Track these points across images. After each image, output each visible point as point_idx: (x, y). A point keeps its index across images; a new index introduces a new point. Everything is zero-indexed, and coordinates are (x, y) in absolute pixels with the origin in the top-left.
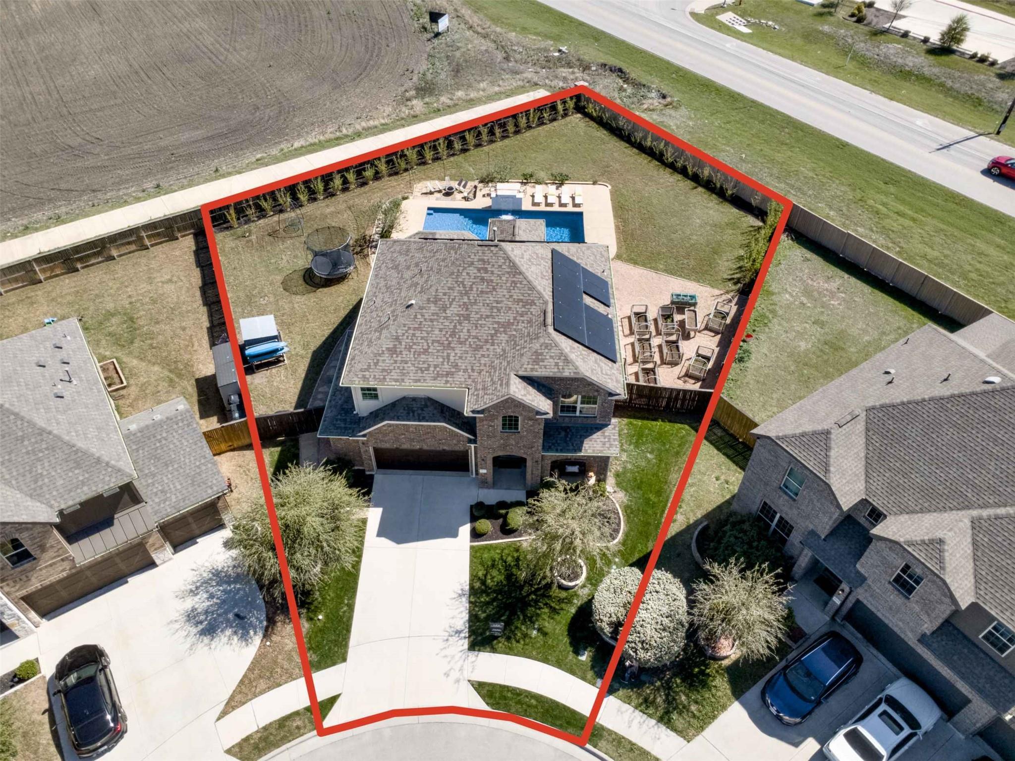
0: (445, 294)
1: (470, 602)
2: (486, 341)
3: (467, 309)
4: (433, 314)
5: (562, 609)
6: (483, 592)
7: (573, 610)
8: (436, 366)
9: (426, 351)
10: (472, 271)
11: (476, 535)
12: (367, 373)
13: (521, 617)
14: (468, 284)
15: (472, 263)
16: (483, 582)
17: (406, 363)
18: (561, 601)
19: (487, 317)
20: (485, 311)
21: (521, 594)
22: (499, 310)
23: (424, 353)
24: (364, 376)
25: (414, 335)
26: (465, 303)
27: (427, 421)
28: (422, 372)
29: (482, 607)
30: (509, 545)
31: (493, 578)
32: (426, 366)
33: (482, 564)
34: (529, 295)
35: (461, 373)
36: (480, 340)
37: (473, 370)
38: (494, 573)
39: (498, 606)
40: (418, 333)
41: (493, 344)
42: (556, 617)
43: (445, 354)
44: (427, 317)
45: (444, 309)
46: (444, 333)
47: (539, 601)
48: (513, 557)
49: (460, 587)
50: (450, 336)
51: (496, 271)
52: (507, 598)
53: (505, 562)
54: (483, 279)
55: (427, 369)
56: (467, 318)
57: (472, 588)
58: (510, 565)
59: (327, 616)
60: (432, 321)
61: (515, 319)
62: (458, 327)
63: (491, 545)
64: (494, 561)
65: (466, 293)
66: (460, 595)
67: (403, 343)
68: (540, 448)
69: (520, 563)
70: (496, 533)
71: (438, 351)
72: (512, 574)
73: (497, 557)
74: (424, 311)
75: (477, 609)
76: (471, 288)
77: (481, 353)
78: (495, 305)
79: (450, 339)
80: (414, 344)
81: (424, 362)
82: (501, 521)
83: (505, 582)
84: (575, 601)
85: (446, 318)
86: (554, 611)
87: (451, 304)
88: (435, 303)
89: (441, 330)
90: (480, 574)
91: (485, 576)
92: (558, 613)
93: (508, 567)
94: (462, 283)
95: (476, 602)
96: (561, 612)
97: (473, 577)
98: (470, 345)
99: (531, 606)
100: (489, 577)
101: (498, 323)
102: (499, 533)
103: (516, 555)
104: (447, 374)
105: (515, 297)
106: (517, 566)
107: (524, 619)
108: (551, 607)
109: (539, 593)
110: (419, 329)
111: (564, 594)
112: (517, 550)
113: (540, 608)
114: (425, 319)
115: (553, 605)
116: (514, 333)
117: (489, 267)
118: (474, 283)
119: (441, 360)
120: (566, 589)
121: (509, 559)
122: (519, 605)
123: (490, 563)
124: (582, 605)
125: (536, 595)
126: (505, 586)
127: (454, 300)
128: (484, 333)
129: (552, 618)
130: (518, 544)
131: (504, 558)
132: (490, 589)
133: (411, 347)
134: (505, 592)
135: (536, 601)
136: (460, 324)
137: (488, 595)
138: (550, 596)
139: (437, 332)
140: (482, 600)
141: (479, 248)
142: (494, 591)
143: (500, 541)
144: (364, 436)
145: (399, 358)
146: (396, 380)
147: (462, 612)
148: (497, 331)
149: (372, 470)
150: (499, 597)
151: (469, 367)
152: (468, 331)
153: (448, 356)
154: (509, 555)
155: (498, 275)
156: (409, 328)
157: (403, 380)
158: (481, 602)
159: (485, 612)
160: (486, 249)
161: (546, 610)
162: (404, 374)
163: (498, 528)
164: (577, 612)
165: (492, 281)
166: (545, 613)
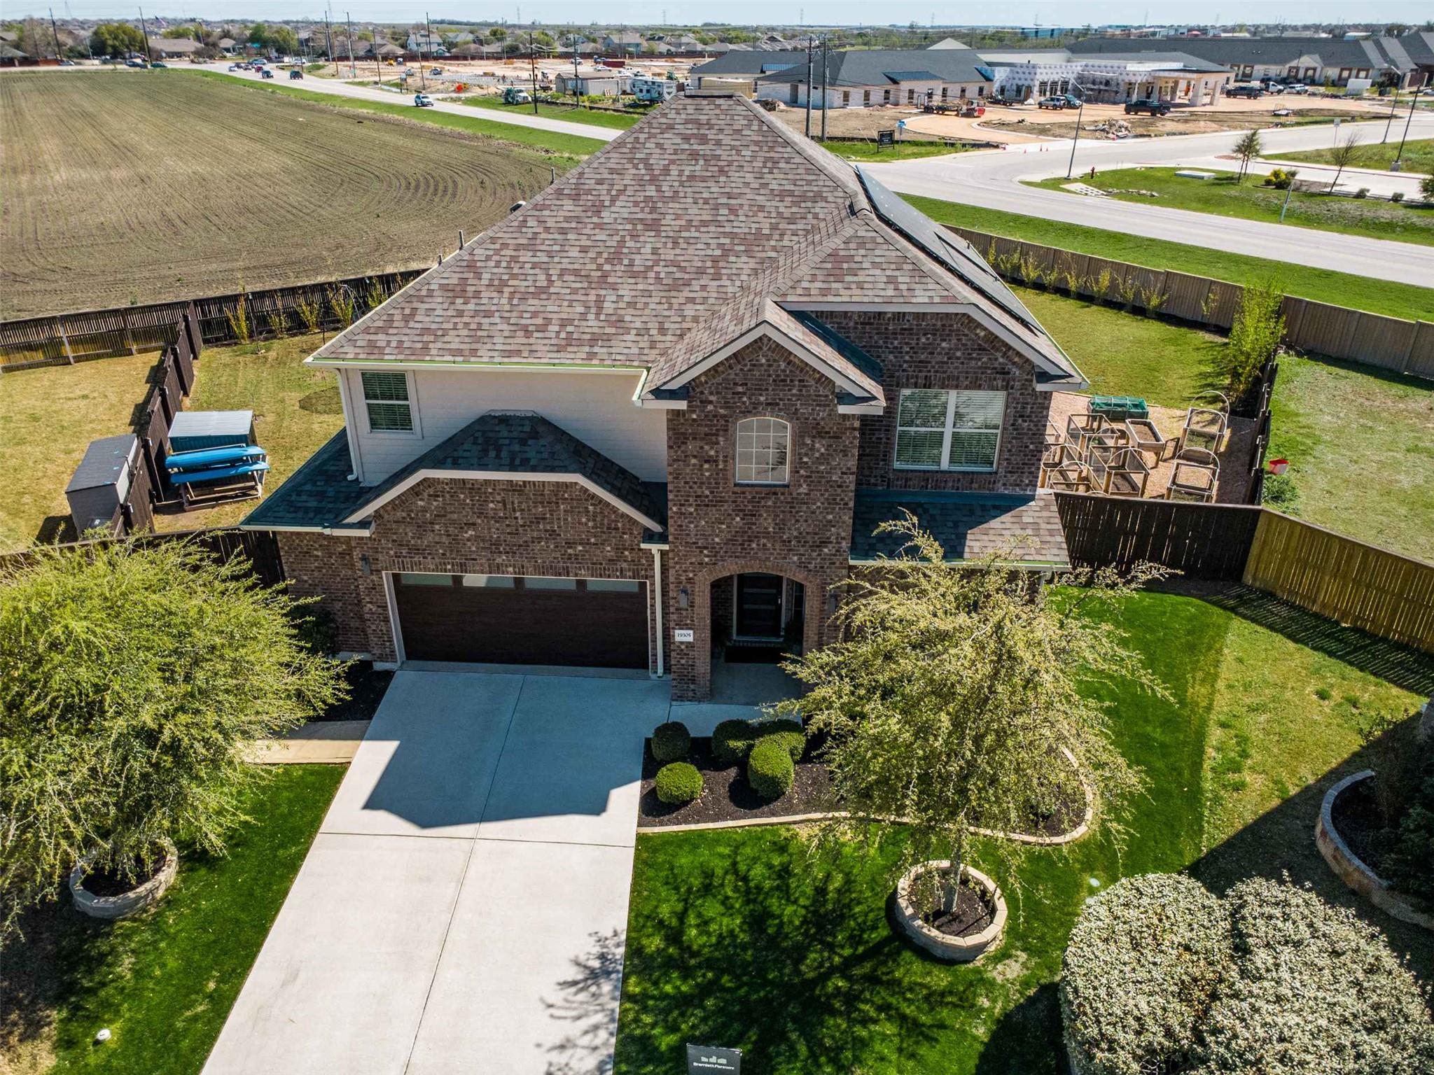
0: (600, 182)
1: (626, 997)
2: (701, 272)
3: (653, 210)
4: (567, 219)
5: (942, 1026)
6: (669, 964)
7: (981, 1032)
8: (564, 323)
9: (540, 292)
10: (670, 140)
11: (654, 806)
12: (381, 337)
13: (803, 1049)
14: (658, 162)
15: (671, 127)
16: (674, 936)
17: (488, 314)
18: (934, 999)
19: (704, 223)
20: (697, 213)
21: (797, 972)
22: (733, 211)
23: (535, 295)
24: (372, 345)
25: (514, 259)
26: (648, 199)
27: (534, 469)
28: (528, 333)
29: (666, 1012)
30: (754, 837)
31: (704, 924)
32: (539, 321)
33: (673, 883)
34: (809, 183)
35: (631, 337)
36: (683, 269)
37: (662, 330)
38: (711, 908)
39: (720, 1011)
40: (526, 256)
41: (717, 277)
42: (923, 1050)
43: (592, 298)
44: (551, 223)
45: (598, 209)
46: (591, 255)
47: (857, 998)
48: (770, 866)
49: (596, 950)
50: (608, 260)
51: (726, 140)
52: (753, 987)
53: (745, 879)
54: (694, 156)
55: (542, 328)
56: (654, 226)
57: (634, 950)
58: (759, 888)
59: (129, 1036)
60: (563, 231)
61: (774, 227)
62: (630, 244)
63: (701, 834)
64: (709, 875)
65: (653, 180)
66: (594, 976)
67: (486, 276)
68: (845, 545)
69: (793, 883)
70: (716, 801)
71: (574, 291)
72: (767, 914)
73: (719, 866)
74: (546, 213)
75: (647, 1019)
76: (666, 171)
77: (686, 294)
78: (724, 200)
79: (607, 267)
80: (514, 276)
81: (535, 315)
82: (733, 772)
83: (743, 937)
84: (984, 1002)
85: (600, 226)
86: (913, 1029)
87: (613, 201)
88: (576, 197)
89: (584, 250)
90: (665, 911)
91: (682, 917)
92: (932, 1040)
93: (751, 893)
94: (645, 161)
95: (645, 996)
96: (941, 1035)
97: (640, 918)
98: (657, 278)
99: (834, 1013)
100: (692, 919)
101: (732, 236)
102: (726, 802)
103: (776, 861)
104: (594, 341)
105: (774, 186)
106: (784, 891)
107: (813, 1055)
108: (903, 1018)
109: (857, 971)
110: (531, 246)
111: (940, 979)
112: (782, 848)
113: (866, 1021)
114: (547, 230)
115: (909, 1010)
116: (773, 254)
117: (711, 134)
118: (673, 162)
119: (581, 310)
120: (950, 959)
121: (758, 871)
122: (793, 1008)
123: (696, 882)
124: (1008, 1016)
125: (849, 978)
126: (744, 947)
127: (621, 192)
128: (694, 256)
129: (912, 1056)
130: (784, 833)
131: (742, 868)
132: (694, 954)
133: (504, 284)
134: (745, 965)
135: (851, 999)
136: (634, 237)
137: (687, 974)
138: (899, 982)
139: (574, 253)
140: (668, 988)
141: (689, 101)
142: (709, 964)
143: (731, 823)
144: (363, 524)
145: (471, 306)
146: (459, 352)
147: (596, 1028)
148: (726, 252)
149: (391, 656)
150: (726, 980)
151: (653, 325)
152: (655, 251)
153: (599, 302)
154: (755, 860)
155: (733, 148)
156: (504, 246)
157: (474, 352)
158: (666, 996)
159: (674, 1029)
160: (705, 102)
161: (890, 1029)
162: (478, 340)
163: (723, 791)
164: (995, 1037)
165: (718, 158)
166: (884, 1037)
